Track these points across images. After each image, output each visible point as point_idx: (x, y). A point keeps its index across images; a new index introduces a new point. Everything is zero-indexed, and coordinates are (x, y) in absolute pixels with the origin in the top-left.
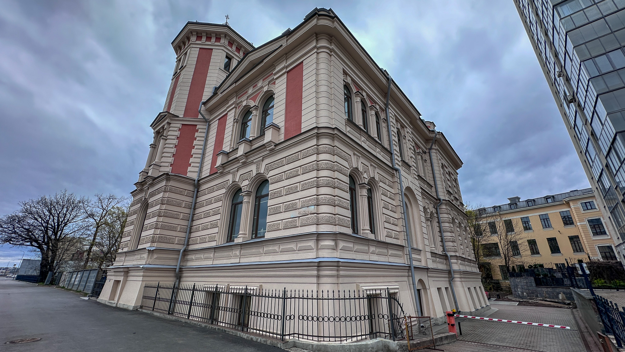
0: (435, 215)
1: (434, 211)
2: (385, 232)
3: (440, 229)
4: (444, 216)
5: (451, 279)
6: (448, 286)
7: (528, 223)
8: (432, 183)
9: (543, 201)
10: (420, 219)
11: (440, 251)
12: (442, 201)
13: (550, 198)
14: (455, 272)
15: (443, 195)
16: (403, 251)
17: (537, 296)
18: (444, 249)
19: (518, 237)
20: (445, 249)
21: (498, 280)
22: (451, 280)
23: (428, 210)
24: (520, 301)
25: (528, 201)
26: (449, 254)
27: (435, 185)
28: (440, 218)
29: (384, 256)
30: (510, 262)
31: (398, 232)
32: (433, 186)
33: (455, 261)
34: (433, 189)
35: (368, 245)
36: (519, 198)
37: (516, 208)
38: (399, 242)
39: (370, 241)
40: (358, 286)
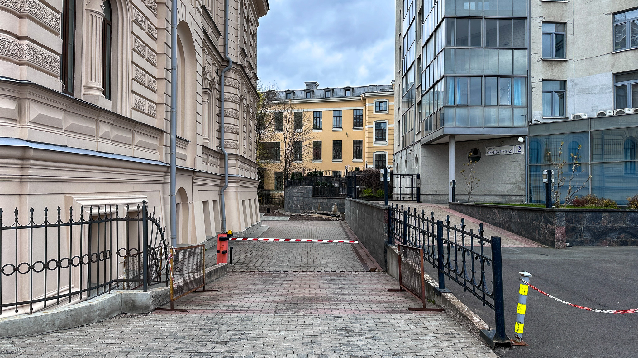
0: (217, 86)
1: (216, 79)
2: (132, 100)
3: (220, 111)
4: (230, 91)
5: (223, 188)
6: (217, 198)
7: (319, 120)
8: (221, 28)
9: (342, 93)
10: (194, 87)
11: (214, 145)
12: (231, 64)
13: (349, 90)
14: (230, 178)
15: (234, 56)
16: (161, 140)
17: (310, 209)
18: (220, 143)
19: (306, 136)
20: (223, 143)
21: (270, 191)
22: (222, 190)
23: (208, 76)
24: (291, 215)
25: (326, 90)
26: (227, 151)
27: (225, 32)
28: (223, 92)
29: (127, 146)
30: (290, 167)
31: (156, 104)
32: (222, 34)
33: (234, 162)
34: (221, 40)
35: (97, 120)
36: (317, 85)
37: (311, 97)
38: (154, 123)
39: (102, 114)
40: (68, 200)
